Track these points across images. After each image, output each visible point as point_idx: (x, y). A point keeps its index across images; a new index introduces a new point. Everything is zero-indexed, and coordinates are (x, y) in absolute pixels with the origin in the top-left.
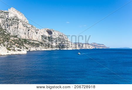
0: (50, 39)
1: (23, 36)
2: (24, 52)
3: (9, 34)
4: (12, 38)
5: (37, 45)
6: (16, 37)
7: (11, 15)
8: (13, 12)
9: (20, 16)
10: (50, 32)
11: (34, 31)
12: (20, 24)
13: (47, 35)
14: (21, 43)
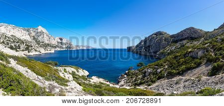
0: (61, 43)
1: (47, 42)
2: (53, 51)
3: (39, 41)
4: (41, 43)
5: (55, 47)
6: (43, 42)
7: (39, 30)
8: (40, 28)
9: (44, 30)
10: (61, 39)
11: (52, 38)
12: (45, 35)
13: (59, 41)
14: (46, 46)
